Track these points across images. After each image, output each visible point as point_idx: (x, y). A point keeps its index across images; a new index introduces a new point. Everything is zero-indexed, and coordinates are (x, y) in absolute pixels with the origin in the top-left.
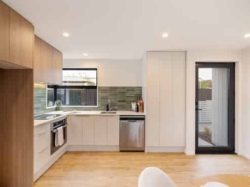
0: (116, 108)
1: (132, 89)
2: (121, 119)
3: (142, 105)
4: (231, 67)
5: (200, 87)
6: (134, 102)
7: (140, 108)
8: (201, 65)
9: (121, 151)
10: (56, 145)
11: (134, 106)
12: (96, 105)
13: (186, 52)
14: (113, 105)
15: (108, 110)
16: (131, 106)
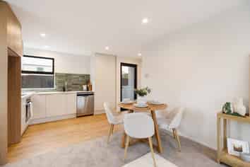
1: (83, 76)
2: (78, 95)
3: (91, 86)
4: (135, 66)
5: (123, 77)
6: (85, 85)
7: (89, 88)
8: (123, 64)
9: (78, 117)
11: (85, 87)
12: (53, 87)
13: (116, 57)
14: (68, 87)
15: (64, 91)
16: (82, 88)
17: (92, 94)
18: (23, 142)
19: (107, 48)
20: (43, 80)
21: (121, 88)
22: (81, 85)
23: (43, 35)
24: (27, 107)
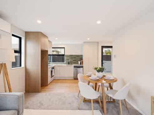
0: (72, 63)
1: (78, 56)
2: (74, 67)
3: (83, 62)
6: (79, 61)
7: (82, 63)
10: (52, 75)
11: (79, 62)
13: (98, 42)
14: (71, 62)
15: (69, 64)
16: (78, 63)
17: (83, 67)
18: (49, 86)
19: (89, 39)
20: (59, 58)
21: (102, 64)
22: (78, 61)
23: (56, 39)
24: (52, 71)
